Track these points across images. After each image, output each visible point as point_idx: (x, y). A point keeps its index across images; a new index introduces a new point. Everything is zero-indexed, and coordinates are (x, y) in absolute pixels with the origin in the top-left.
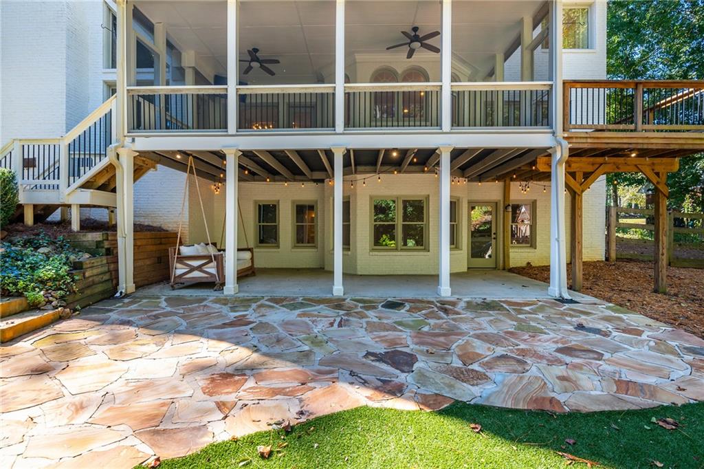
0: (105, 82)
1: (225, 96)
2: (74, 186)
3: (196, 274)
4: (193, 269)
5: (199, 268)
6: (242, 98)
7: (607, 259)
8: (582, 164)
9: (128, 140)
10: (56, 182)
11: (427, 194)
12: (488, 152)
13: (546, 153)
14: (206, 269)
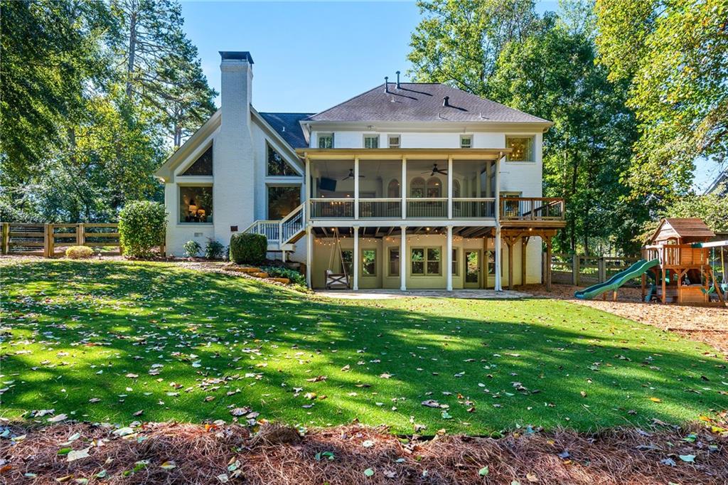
0: (266, 184)
1: (353, 203)
2: (285, 242)
3: (337, 283)
4: (335, 280)
5: (338, 280)
6: (360, 203)
7: (543, 282)
8: (510, 233)
9: (311, 222)
10: (277, 240)
11: (440, 245)
12: (468, 228)
13: (493, 228)
14: (341, 280)
